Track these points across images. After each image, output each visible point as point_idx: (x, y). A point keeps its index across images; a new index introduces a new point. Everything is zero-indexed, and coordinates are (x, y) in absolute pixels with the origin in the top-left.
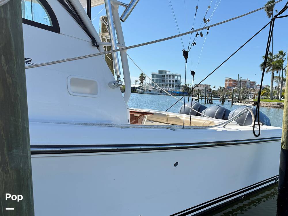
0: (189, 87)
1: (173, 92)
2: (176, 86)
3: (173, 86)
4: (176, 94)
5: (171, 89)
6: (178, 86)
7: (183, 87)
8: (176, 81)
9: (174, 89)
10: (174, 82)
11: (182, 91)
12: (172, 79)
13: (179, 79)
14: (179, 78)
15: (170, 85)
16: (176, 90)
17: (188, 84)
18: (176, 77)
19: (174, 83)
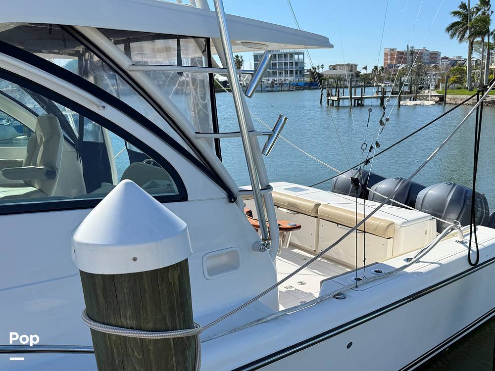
0: (320, 71)
1: (292, 84)
2: (296, 73)
3: (291, 72)
4: (298, 87)
5: (289, 79)
6: (300, 72)
7: (308, 73)
8: (296, 63)
9: (294, 78)
10: (292, 65)
11: (307, 80)
12: (288, 61)
13: (301, 59)
14: (301, 57)
15: (286, 72)
16: (297, 80)
17: (318, 66)
18: (296, 56)
19: (293, 68)
